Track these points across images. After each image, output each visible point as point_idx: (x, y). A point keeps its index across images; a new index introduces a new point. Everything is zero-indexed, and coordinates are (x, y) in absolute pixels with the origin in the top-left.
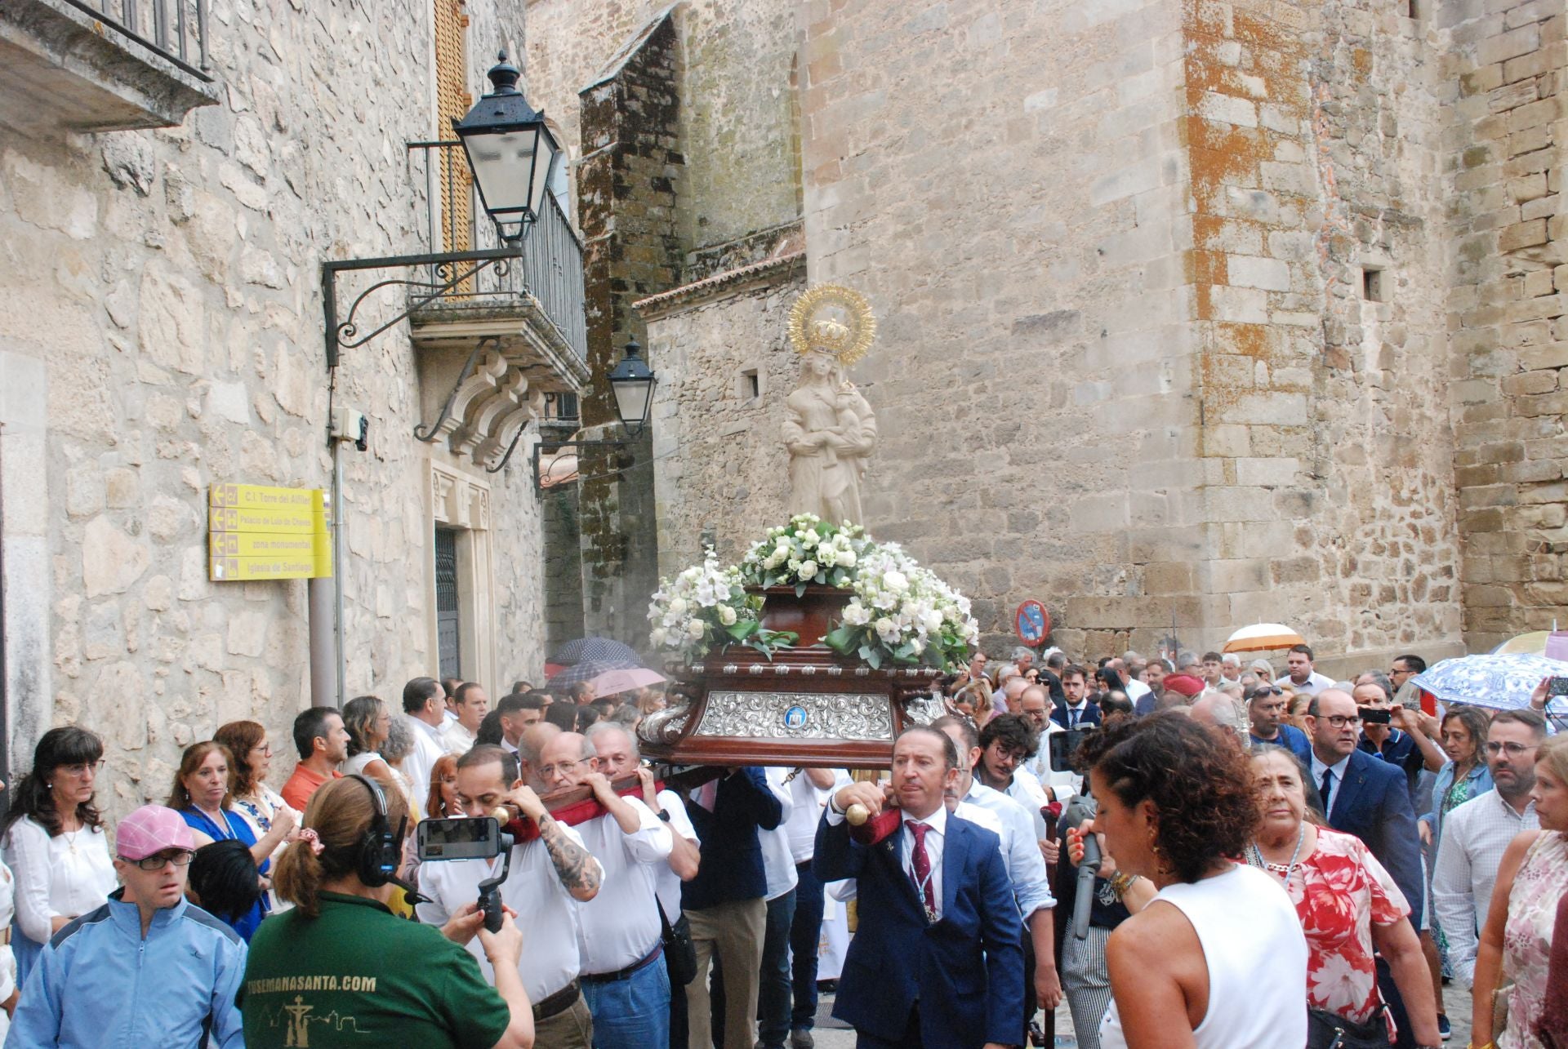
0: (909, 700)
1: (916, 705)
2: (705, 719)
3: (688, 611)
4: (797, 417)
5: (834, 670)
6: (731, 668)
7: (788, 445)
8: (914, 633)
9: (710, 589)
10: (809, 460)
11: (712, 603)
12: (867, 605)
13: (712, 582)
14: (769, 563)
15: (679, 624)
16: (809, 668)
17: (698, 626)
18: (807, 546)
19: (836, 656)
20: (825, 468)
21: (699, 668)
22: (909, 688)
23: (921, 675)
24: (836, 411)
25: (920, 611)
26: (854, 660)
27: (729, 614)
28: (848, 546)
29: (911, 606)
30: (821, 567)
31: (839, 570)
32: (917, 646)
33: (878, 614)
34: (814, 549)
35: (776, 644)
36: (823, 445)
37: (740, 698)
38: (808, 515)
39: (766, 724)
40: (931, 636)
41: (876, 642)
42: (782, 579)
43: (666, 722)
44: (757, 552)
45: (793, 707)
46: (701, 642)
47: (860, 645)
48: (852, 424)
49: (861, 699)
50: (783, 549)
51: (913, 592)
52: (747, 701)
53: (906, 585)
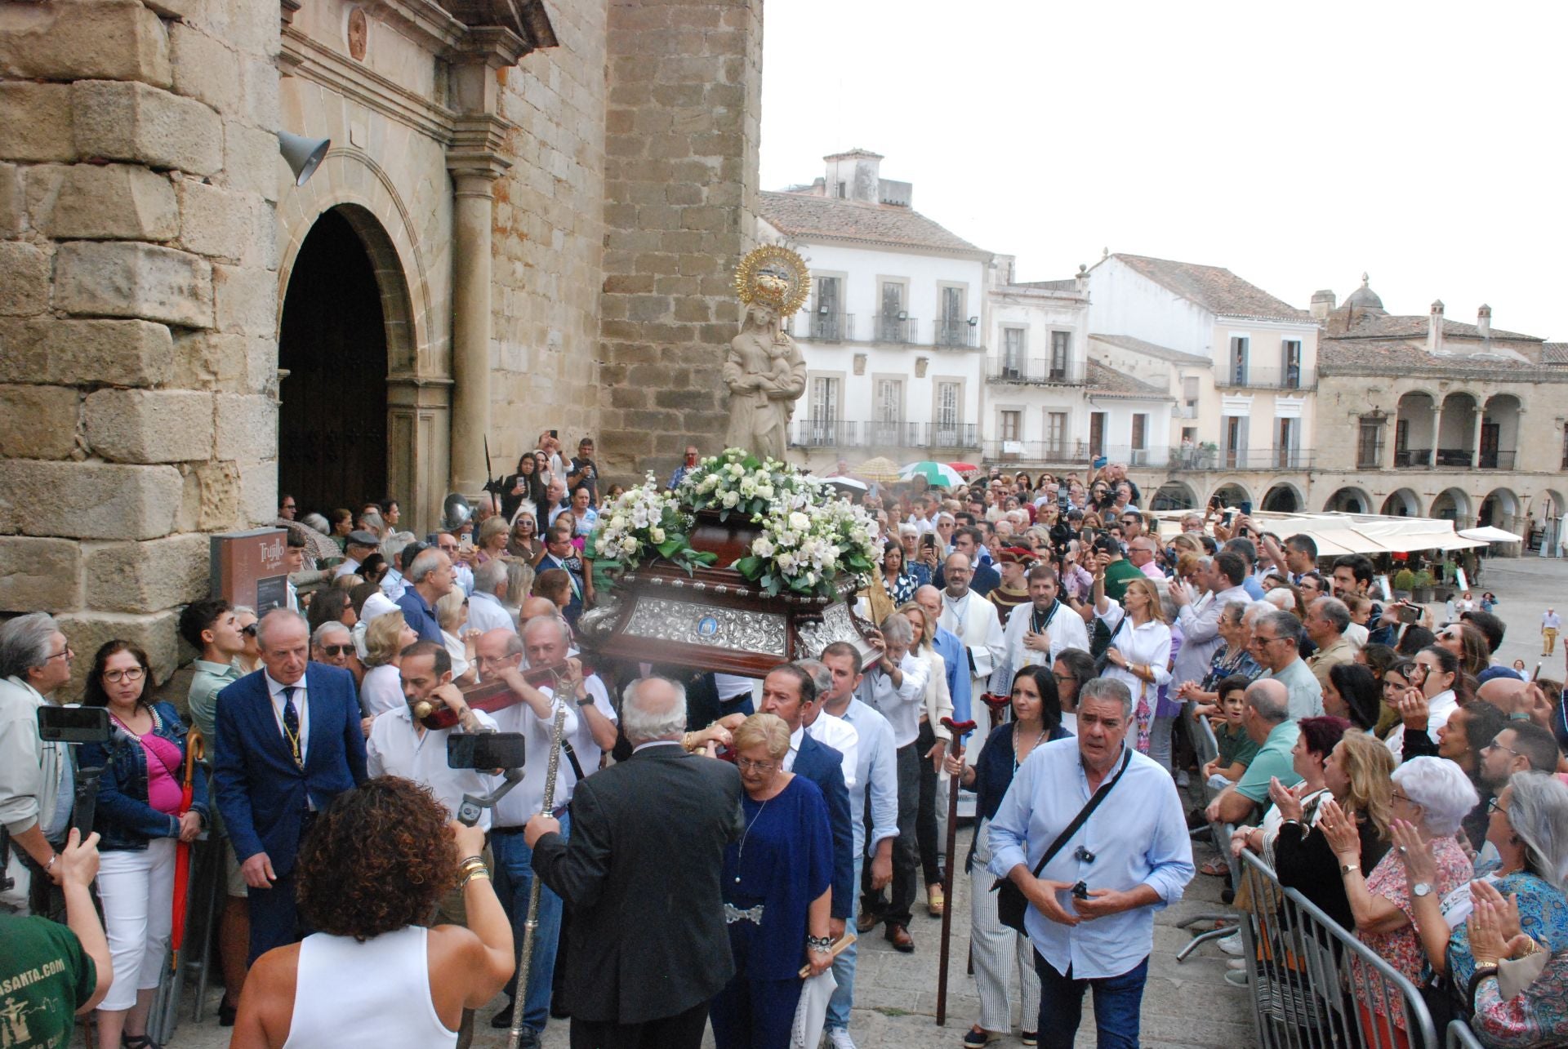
0: (801, 623)
1: (808, 627)
2: (633, 619)
3: (626, 529)
4: (739, 360)
5: (743, 591)
6: (657, 580)
7: (729, 384)
8: (810, 568)
9: (644, 513)
10: (744, 399)
11: (645, 524)
12: (774, 541)
13: (647, 506)
14: (701, 488)
15: (617, 539)
16: (722, 587)
17: (632, 542)
18: (732, 478)
19: (743, 580)
20: (758, 408)
21: (629, 577)
22: (802, 613)
23: (814, 602)
24: (771, 359)
25: (817, 550)
26: (756, 586)
27: (659, 535)
28: (768, 481)
29: (810, 545)
30: (742, 498)
31: (756, 501)
32: (812, 578)
33: (781, 550)
34: (738, 482)
35: (698, 563)
36: (757, 388)
37: (663, 604)
38: (737, 449)
39: (683, 629)
40: (825, 570)
41: (778, 571)
42: (711, 504)
43: (599, 620)
44: (692, 478)
45: (707, 617)
46: (632, 557)
47: (764, 574)
48: (782, 371)
49: (763, 617)
50: (713, 478)
51: (813, 532)
52: (669, 609)
53: (808, 525)
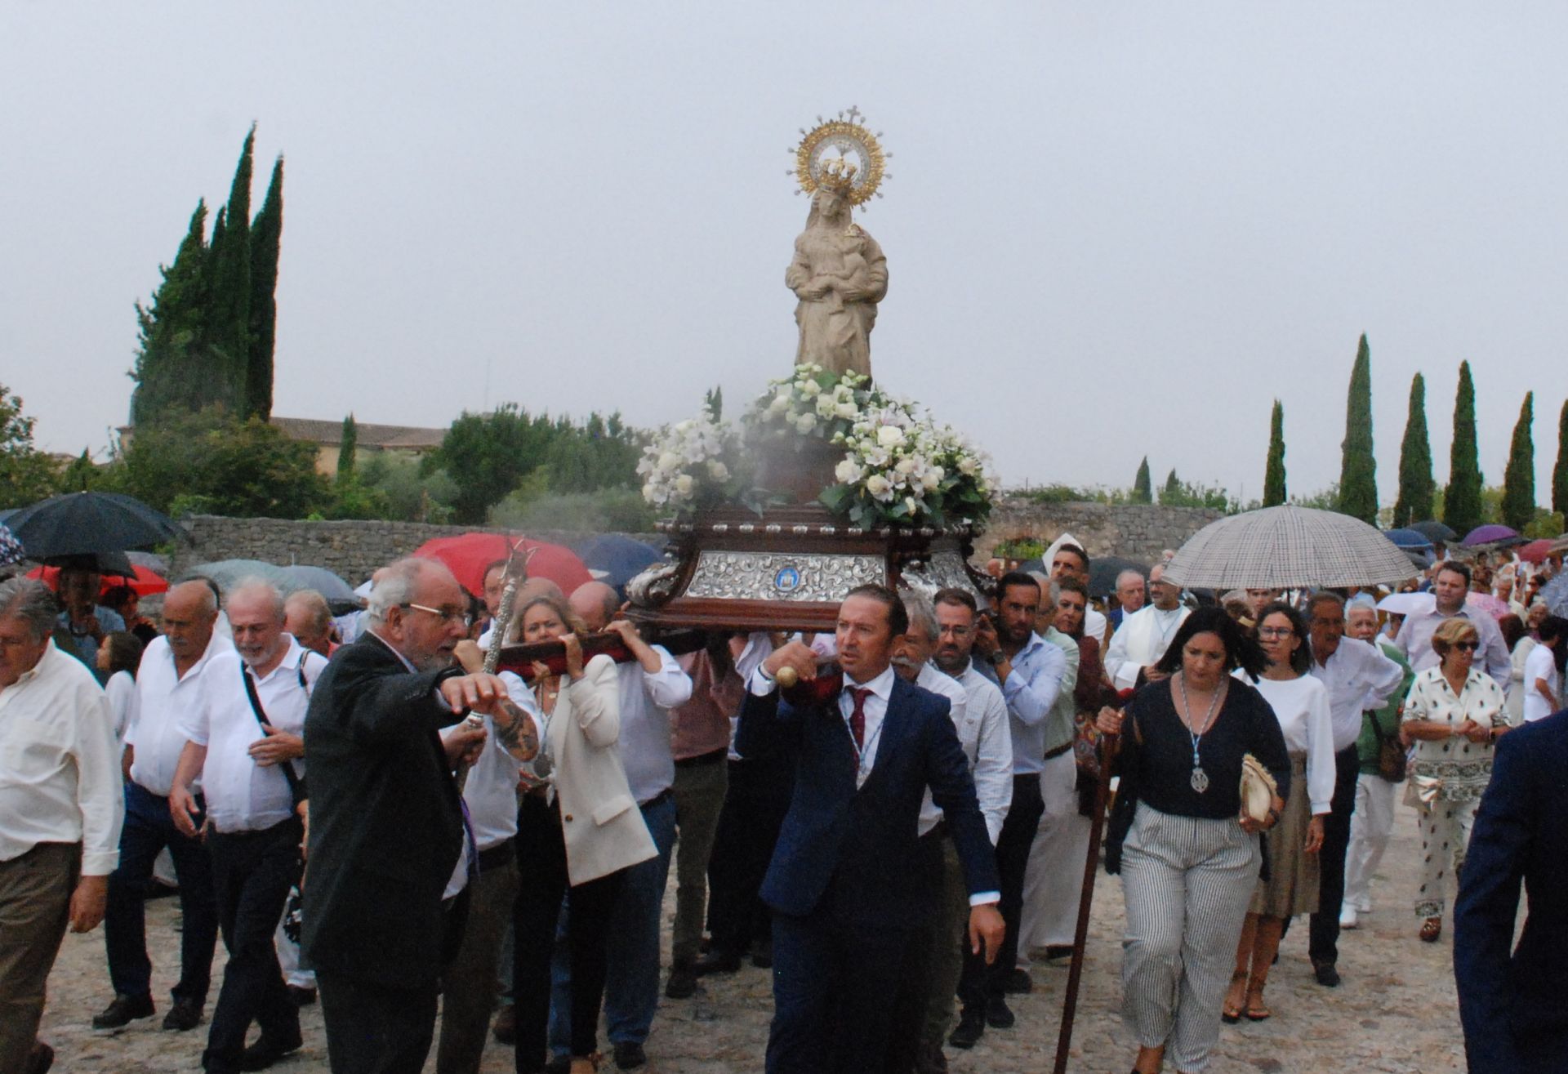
0: (904, 563)
1: (912, 568)
2: (694, 580)
3: (678, 466)
4: (805, 261)
5: (828, 529)
6: (721, 527)
9: (698, 444)
10: (816, 305)
11: (700, 458)
12: (862, 463)
13: (701, 435)
14: (768, 414)
15: (667, 480)
16: (801, 528)
17: (685, 481)
18: (805, 398)
19: (829, 515)
20: (831, 314)
21: (686, 526)
22: (904, 549)
23: (917, 535)
24: (842, 255)
25: (916, 468)
26: (846, 519)
27: (719, 470)
28: (850, 398)
29: (906, 462)
30: (820, 420)
31: (839, 422)
32: (912, 505)
33: (873, 471)
34: (813, 401)
35: (770, 502)
36: (829, 290)
37: (730, 558)
38: (809, 364)
39: (756, 585)
40: (928, 494)
41: (868, 501)
42: (780, 432)
43: (652, 583)
45: (785, 569)
46: (687, 500)
47: (853, 505)
48: (858, 269)
49: (855, 561)
51: (909, 449)
52: (738, 562)
53: (903, 441)
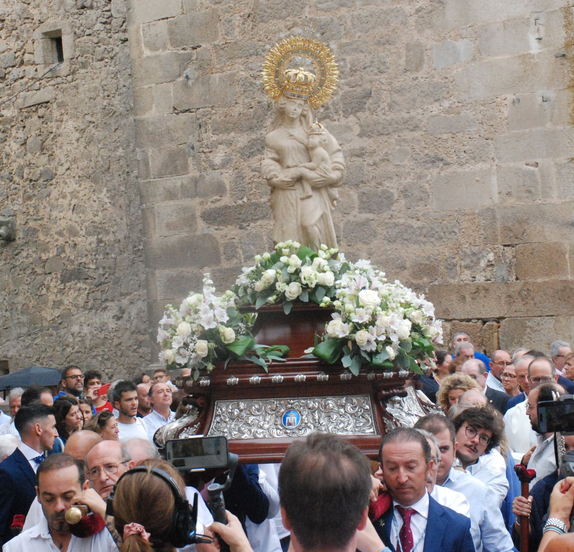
0: (387, 399)
1: (394, 402)
2: (213, 425)
3: (193, 333)
4: (275, 156)
5: (322, 376)
6: (233, 380)
7: (269, 180)
8: (388, 342)
9: (211, 314)
10: (288, 193)
11: (213, 326)
12: (347, 320)
13: (211, 306)
14: (259, 285)
15: (186, 345)
16: (300, 376)
17: (203, 346)
18: (291, 270)
19: (322, 365)
20: (302, 199)
21: (205, 382)
22: (387, 389)
23: (396, 376)
24: (308, 150)
25: (392, 323)
26: (338, 367)
27: (229, 334)
28: (327, 268)
29: (384, 319)
30: (305, 287)
31: (320, 288)
32: (391, 352)
33: (357, 327)
34: (297, 272)
35: (270, 357)
36: (300, 179)
37: (242, 405)
38: (289, 242)
39: (266, 426)
40: (402, 343)
41: (356, 351)
42: (272, 299)
43: (180, 431)
44: (248, 276)
45: (289, 410)
46: (206, 359)
47: (342, 356)
48: (323, 160)
49: (346, 400)
50: (270, 273)
51: (384, 306)
52: (249, 408)
53: (378, 301)
